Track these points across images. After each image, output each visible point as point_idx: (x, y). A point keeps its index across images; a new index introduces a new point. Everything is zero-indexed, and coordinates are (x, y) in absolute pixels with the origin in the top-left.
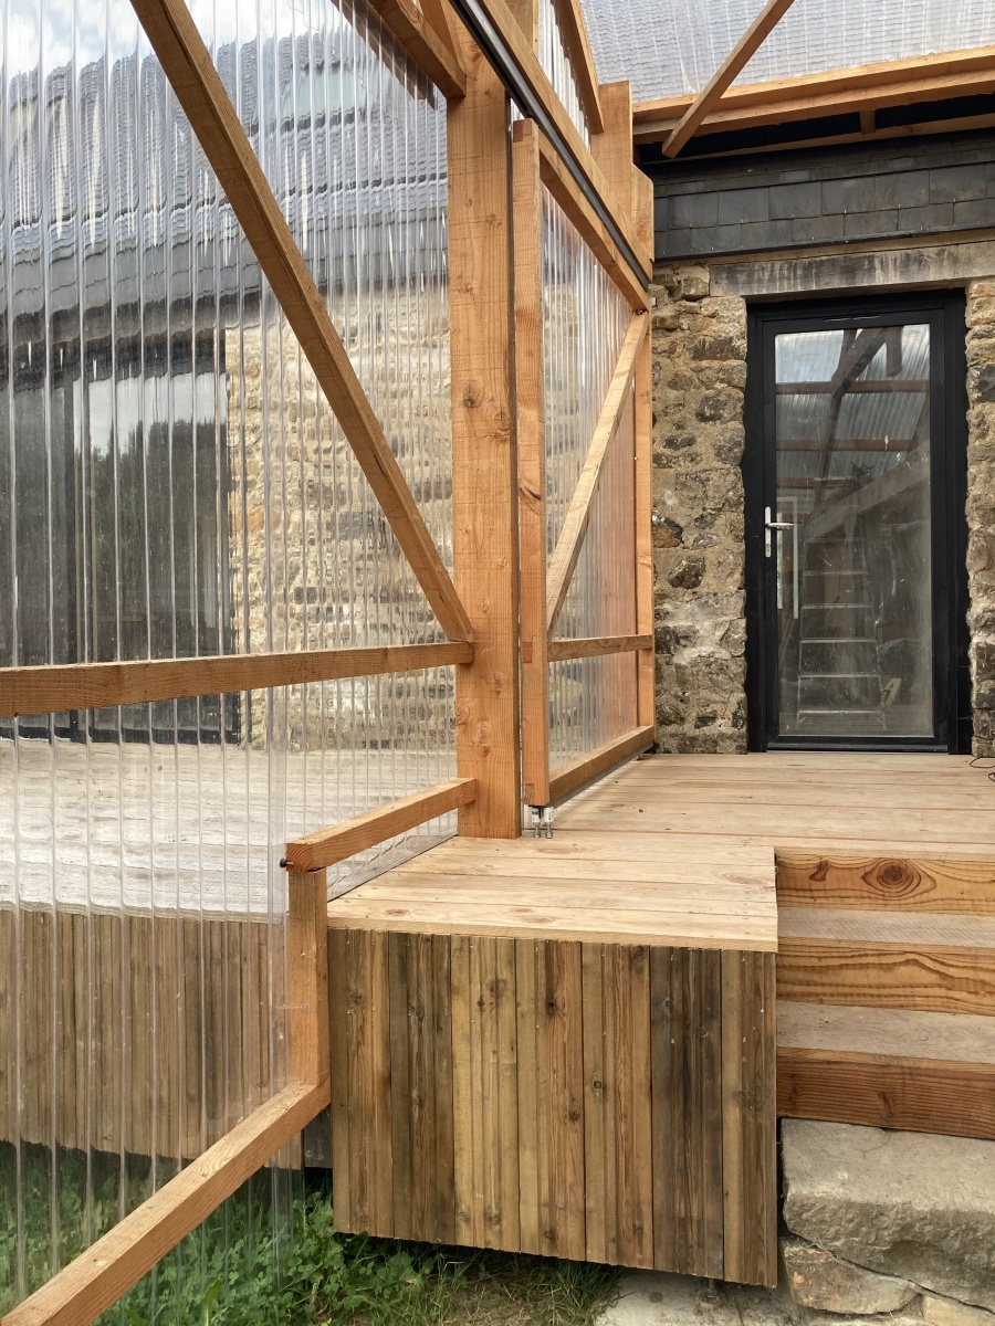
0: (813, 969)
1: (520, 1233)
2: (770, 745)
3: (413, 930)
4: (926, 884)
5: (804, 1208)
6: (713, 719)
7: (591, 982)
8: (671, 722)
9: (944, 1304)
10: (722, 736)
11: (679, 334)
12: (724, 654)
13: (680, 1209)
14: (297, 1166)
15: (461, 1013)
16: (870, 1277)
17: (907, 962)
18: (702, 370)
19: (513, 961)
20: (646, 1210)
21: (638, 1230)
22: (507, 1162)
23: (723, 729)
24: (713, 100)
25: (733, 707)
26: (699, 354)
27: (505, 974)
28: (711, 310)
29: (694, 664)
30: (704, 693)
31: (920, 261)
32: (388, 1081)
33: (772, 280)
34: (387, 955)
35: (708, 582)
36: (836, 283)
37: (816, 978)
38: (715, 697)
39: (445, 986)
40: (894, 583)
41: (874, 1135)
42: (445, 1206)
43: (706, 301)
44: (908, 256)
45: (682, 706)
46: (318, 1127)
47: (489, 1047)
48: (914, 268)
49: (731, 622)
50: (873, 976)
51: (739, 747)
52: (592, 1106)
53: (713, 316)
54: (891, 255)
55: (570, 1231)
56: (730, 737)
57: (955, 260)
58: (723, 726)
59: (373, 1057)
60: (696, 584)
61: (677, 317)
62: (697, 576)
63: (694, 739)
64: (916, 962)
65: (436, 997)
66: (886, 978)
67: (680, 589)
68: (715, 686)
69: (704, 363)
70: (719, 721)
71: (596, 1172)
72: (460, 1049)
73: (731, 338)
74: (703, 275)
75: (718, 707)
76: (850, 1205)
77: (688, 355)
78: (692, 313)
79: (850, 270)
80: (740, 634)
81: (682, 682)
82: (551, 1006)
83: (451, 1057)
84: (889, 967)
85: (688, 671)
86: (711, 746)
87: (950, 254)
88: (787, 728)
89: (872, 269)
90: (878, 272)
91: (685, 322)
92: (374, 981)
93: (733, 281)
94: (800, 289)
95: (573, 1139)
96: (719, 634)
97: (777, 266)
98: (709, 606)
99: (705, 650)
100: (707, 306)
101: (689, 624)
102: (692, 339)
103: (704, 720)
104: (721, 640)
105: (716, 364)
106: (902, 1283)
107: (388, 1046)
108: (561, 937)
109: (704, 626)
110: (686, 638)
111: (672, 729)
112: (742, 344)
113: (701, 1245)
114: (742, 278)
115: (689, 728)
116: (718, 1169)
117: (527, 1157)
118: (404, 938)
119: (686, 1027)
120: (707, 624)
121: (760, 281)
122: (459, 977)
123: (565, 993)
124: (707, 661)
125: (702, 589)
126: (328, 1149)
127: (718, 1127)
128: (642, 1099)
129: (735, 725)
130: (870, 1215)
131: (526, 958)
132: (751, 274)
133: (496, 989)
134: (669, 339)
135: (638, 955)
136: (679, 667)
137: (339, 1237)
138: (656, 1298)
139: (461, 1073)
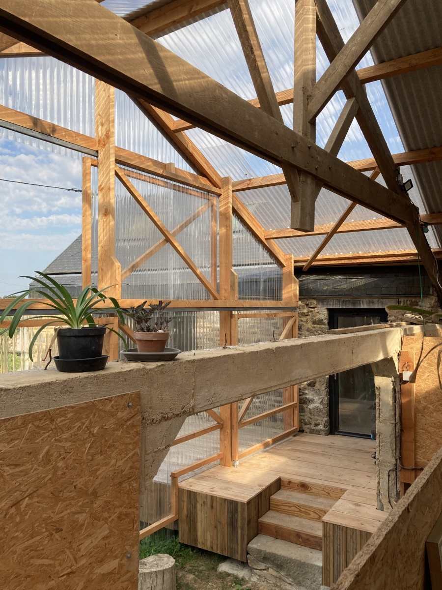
0: (276, 505)
1: (207, 547)
2: (336, 433)
3: (191, 490)
4: (309, 489)
5: (250, 549)
6: (319, 425)
7: (218, 504)
8: (308, 424)
9: (272, 570)
10: (321, 429)
11: (309, 317)
12: (321, 407)
13: (231, 546)
14: (173, 529)
15: (199, 506)
16: (260, 563)
17: (294, 506)
18: (315, 327)
19: (207, 498)
20: (226, 545)
21: (225, 549)
22: (205, 533)
23: (321, 428)
24: (314, 258)
25: (324, 422)
26: (314, 323)
27: (205, 500)
28: (317, 311)
29: (313, 409)
30: (316, 417)
31: (373, 303)
32: (187, 516)
33: (333, 304)
34: (187, 494)
35: (317, 386)
36: (350, 307)
37: (277, 507)
38: (319, 418)
39: (196, 501)
40: (370, 390)
41: (272, 539)
42: (196, 540)
43: (316, 309)
44: (369, 301)
45: (310, 420)
46: (176, 522)
47: (203, 513)
48: (371, 304)
49: (323, 398)
50: (287, 508)
51: (325, 433)
52: (218, 526)
53: (318, 313)
54: (365, 300)
55: (215, 547)
56: (323, 430)
57: (382, 303)
58: (321, 427)
59: (185, 511)
60: (314, 386)
61: (308, 312)
62: (314, 384)
63: (313, 430)
64: (295, 506)
65: (195, 503)
66: (290, 509)
67: (310, 387)
68: (319, 415)
69: (315, 326)
70: (320, 426)
71: (219, 538)
72: (198, 512)
73: (322, 320)
74: (315, 302)
75: (320, 422)
76: (256, 549)
77: (311, 323)
78: (312, 311)
79: (354, 303)
80: (326, 401)
81: (311, 413)
82: (212, 507)
83: (197, 514)
84: (290, 507)
85: (312, 411)
86: (318, 432)
87: (381, 301)
88: (341, 429)
89: (360, 304)
90: (362, 305)
91: (310, 314)
92: (185, 498)
93: (323, 303)
94: (341, 307)
95: (216, 531)
96: (320, 401)
97: (335, 300)
98: (317, 393)
99: (317, 405)
100: (316, 310)
101: (312, 397)
102: (312, 319)
103: (316, 425)
104: (321, 402)
105: (319, 326)
106: (265, 565)
107: (187, 510)
108: (214, 495)
109: (316, 398)
110: (312, 401)
111: (308, 426)
112: (326, 322)
113: (235, 553)
114: (325, 303)
115: (312, 427)
116: (237, 540)
117: (208, 533)
118: (190, 491)
119: (233, 514)
120: (317, 398)
121: (330, 304)
122: (198, 500)
123: (214, 505)
124: (317, 408)
125: (315, 388)
126: (178, 527)
127: (237, 532)
128: (226, 526)
129: (324, 427)
130: (260, 551)
131: (209, 498)
132: (328, 302)
133: (204, 502)
134: (306, 318)
135: (225, 500)
136: (310, 409)
137: (180, 543)
138: (232, 563)
139: (199, 516)
